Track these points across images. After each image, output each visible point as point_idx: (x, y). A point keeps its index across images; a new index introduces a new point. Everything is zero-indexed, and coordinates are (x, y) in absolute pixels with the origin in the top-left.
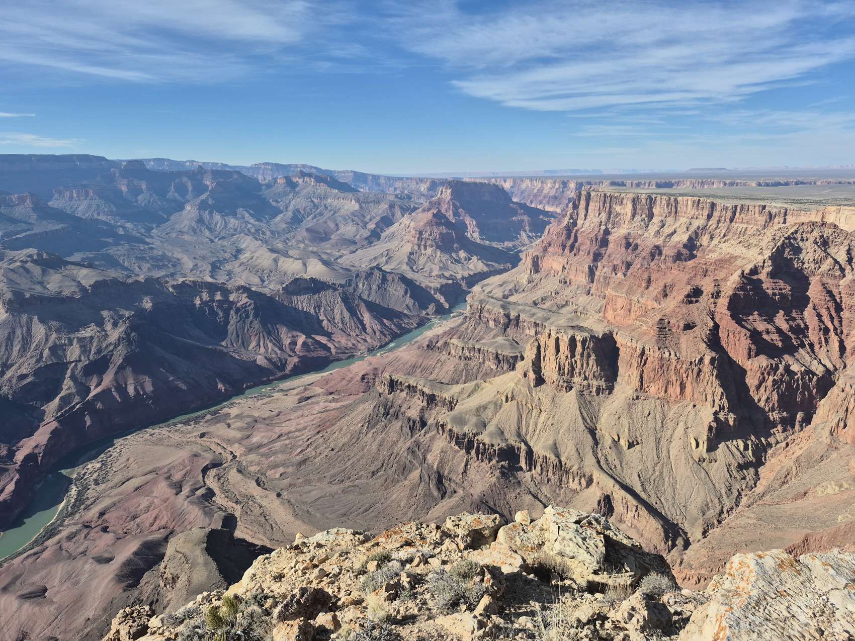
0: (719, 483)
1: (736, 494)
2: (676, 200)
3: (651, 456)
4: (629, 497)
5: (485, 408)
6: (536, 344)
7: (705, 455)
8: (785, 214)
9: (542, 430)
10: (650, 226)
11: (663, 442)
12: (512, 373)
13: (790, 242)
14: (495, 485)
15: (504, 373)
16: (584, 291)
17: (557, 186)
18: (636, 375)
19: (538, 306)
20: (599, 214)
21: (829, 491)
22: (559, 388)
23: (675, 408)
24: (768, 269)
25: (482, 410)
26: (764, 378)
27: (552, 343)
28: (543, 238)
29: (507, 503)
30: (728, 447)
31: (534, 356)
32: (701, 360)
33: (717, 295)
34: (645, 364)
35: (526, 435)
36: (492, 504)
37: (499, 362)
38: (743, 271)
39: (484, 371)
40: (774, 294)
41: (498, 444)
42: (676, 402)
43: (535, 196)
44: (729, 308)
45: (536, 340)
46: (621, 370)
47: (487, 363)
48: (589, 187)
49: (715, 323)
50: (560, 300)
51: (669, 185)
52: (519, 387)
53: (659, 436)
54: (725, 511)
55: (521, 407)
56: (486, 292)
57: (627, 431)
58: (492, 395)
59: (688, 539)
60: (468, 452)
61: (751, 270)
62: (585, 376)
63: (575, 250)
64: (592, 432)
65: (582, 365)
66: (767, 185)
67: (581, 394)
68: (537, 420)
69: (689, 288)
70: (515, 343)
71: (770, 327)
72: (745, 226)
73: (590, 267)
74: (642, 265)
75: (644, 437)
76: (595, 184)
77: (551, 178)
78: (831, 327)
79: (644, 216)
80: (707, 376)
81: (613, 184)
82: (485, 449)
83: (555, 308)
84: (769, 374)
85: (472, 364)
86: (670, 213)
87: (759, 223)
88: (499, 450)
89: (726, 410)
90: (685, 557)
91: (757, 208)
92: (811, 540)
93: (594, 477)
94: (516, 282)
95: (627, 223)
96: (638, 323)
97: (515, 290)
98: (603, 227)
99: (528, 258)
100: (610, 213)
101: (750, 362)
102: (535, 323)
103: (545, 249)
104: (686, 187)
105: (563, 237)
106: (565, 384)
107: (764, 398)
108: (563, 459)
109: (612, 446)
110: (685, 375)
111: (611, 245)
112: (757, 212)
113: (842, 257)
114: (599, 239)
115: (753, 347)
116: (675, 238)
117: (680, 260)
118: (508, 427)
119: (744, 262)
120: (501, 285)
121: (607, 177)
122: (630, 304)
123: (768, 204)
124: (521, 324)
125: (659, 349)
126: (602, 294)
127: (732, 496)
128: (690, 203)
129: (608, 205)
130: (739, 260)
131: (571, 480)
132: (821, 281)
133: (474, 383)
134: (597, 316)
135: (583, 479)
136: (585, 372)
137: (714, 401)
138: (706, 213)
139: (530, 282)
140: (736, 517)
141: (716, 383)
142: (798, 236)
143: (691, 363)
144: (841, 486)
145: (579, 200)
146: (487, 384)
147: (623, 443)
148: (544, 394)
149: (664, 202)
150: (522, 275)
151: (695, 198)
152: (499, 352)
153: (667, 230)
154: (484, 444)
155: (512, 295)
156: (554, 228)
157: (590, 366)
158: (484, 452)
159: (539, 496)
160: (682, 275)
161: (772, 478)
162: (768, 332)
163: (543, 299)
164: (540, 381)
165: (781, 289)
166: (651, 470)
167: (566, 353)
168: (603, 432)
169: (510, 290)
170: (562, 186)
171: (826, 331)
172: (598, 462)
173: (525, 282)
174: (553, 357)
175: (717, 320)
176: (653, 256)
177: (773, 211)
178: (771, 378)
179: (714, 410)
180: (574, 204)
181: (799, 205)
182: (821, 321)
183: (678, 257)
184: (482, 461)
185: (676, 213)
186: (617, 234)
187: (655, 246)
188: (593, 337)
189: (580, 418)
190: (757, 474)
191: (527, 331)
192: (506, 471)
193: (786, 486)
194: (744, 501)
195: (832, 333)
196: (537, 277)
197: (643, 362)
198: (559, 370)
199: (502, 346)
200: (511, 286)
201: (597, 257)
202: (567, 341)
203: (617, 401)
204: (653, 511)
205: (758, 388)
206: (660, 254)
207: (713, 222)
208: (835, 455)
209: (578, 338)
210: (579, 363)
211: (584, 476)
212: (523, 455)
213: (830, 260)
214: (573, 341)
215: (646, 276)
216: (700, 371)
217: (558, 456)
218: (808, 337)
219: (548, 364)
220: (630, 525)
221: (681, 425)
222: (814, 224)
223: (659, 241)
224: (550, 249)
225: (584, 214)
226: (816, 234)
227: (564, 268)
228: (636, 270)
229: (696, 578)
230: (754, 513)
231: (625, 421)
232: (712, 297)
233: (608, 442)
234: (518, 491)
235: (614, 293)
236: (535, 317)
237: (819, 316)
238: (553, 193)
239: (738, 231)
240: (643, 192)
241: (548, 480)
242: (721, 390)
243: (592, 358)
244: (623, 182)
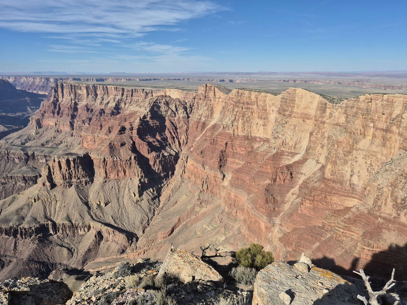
0: (146, 209)
1: (153, 211)
2: (106, 87)
3: (116, 207)
4: (109, 228)
5: (22, 209)
6: (47, 167)
7: (139, 199)
8: (152, 93)
9: (59, 211)
10: (97, 100)
11: (121, 199)
12: (35, 185)
13: (156, 104)
14: (36, 248)
15: (30, 186)
16: (69, 135)
17: (43, 80)
18: (103, 171)
19: (45, 146)
20: (70, 95)
21: (184, 198)
22: (65, 187)
23: (123, 182)
24: (149, 116)
25: (20, 210)
26: (155, 161)
27: (56, 164)
28: (40, 109)
29: (46, 255)
30: (147, 192)
31: (47, 174)
32: (130, 158)
33: (132, 129)
34: (106, 165)
35: (50, 216)
36: (36, 259)
37: (26, 181)
38: (140, 118)
39: (17, 188)
40: (153, 126)
41: (34, 226)
42: (123, 179)
43: (31, 86)
44: (138, 134)
45: (47, 164)
46: (96, 170)
47: (18, 183)
48: (61, 81)
49: (133, 141)
50: (57, 141)
51: (102, 80)
52: (41, 192)
53: (118, 196)
54: (150, 219)
55: (44, 202)
56: (9, 143)
57: (103, 198)
58: (25, 201)
59: (137, 237)
60: (15, 236)
61: (143, 117)
62: (78, 178)
63: (60, 114)
64: (87, 204)
65: (75, 172)
66: (143, 80)
67: (77, 187)
68: (55, 206)
69: (120, 127)
70: (34, 169)
71: (154, 140)
72: (138, 98)
73: (70, 122)
74: (97, 119)
75: (112, 199)
76: (65, 79)
77: (39, 76)
78: (175, 136)
79: (93, 95)
80: (134, 165)
81: (74, 79)
82: (26, 231)
83: (55, 146)
84: (157, 159)
85: (7, 186)
86: (105, 93)
87: (143, 96)
88: (35, 229)
89: (144, 177)
90: (137, 245)
91: (141, 90)
92: (181, 219)
93: (91, 225)
94: (28, 135)
95: (85, 99)
96: (100, 147)
97: (29, 139)
98: (73, 102)
99: (33, 121)
100: (75, 94)
101: (149, 155)
102: (44, 155)
103: (43, 115)
104: (110, 81)
105: (52, 108)
106: (68, 184)
107: (157, 169)
108: (73, 222)
109: (98, 207)
110: (125, 167)
111: (79, 110)
112: (141, 92)
113: (174, 109)
114: (72, 108)
115: (149, 149)
116: (110, 105)
117: (114, 115)
118: (38, 215)
119: (140, 114)
120: (19, 138)
121: (70, 76)
122: (95, 138)
123: (145, 89)
124: (36, 158)
125: (112, 157)
126: (79, 135)
127: (151, 212)
128: (113, 88)
129: (74, 90)
130: (138, 113)
131: (79, 231)
132: (169, 119)
133: (12, 196)
134: (79, 147)
135: (85, 228)
136: (77, 176)
137: (138, 175)
138: (121, 93)
139: (37, 134)
140: (154, 220)
141: (138, 167)
142: (158, 101)
143: (126, 160)
144: (187, 195)
145: (58, 88)
146: (21, 195)
147: (102, 204)
148: (57, 192)
149: (101, 88)
150: (31, 130)
151: (115, 86)
152: (25, 176)
153: (105, 102)
154: (25, 229)
155: (27, 142)
156: (45, 104)
157: (80, 172)
158: (26, 233)
159: (64, 245)
160: (115, 122)
161: (164, 200)
162: (154, 142)
163: (47, 142)
164: (53, 185)
165: (155, 124)
166: (117, 213)
167: (66, 168)
168: (92, 202)
169: (25, 140)
170: (46, 80)
171: (173, 138)
172: (92, 217)
173: (34, 134)
174: (58, 172)
175: (134, 140)
176: (101, 114)
177: (147, 91)
178: (158, 160)
179: (139, 179)
180: (55, 90)
181: (156, 89)
182: (171, 134)
183: (113, 114)
184: (26, 238)
185: (108, 93)
186: (81, 104)
187: (101, 109)
188: (79, 157)
189: (79, 199)
190: (159, 200)
191: (41, 161)
192: (42, 239)
193: (170, 201)
194: (156, 212)
195: (175, 139)
196: (41, 130)
197: (105, 165)
198: (63, 177)
199: (26, 172)
200: (26, 137)
201: (73, 117)
202: (65, 162)
203: (96, 186)
204: (121, 231)
205: (154, 165)
206: (104, 113)
207: (124, 97)
208: (183, 184)
209: (71, 159)
210: (73, 171)
211: (86, 226)
212: (50, 227)
213: (170, 110)
214: (68, 162)
215: (99, 124)
216: (131, 163)
217: (70, 221)
218: (168, 141)
219: (56, 176)
220: (111, 241)
221: (127, 189)
222: (162, 96)
223: (103, 107)
224: (45, 115)
225: (61, 95)
226: (164, 100)
227: (56, 124)
228: (94, 121)
229: (143, 252)
230: (160, 216)
231: (101, 194)
232: (130, 130)
233: (95, 206)
234: (51, 246)
235: (85, 134)
236: (44, 152)
237: (170, 132)
238: (41, 84)
239: (135, 101)
240: (91, 83)
241: (67, 235)
242: (140, 169)
243: (80, 168)
244: (79, 79)
